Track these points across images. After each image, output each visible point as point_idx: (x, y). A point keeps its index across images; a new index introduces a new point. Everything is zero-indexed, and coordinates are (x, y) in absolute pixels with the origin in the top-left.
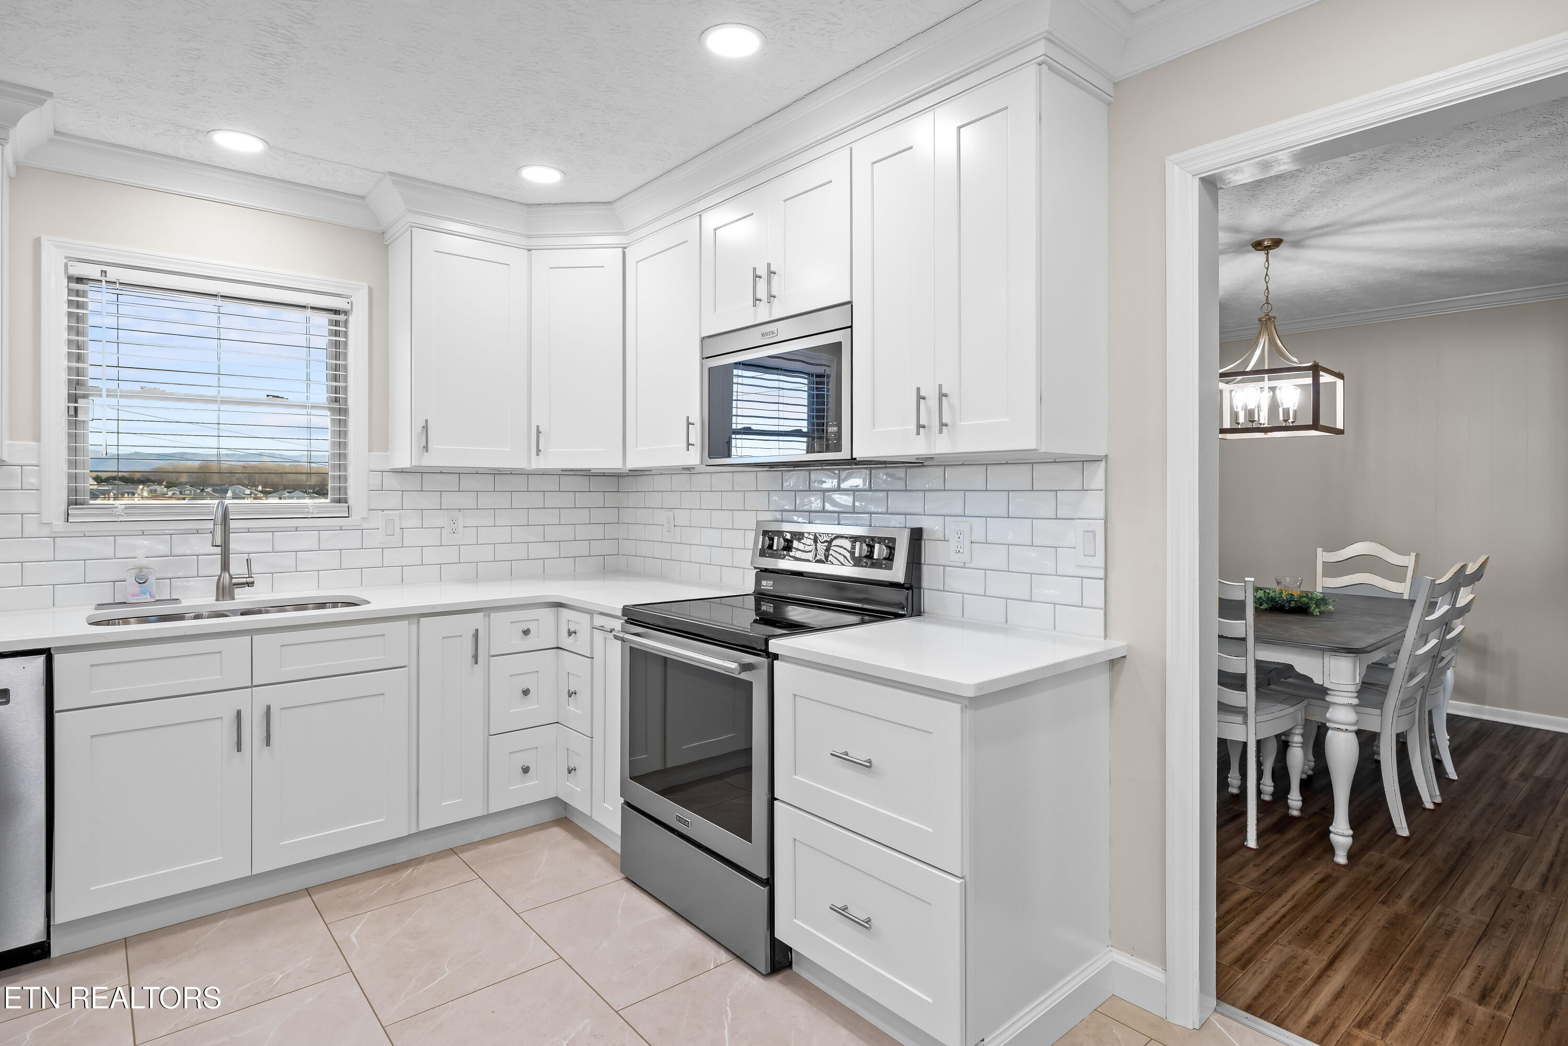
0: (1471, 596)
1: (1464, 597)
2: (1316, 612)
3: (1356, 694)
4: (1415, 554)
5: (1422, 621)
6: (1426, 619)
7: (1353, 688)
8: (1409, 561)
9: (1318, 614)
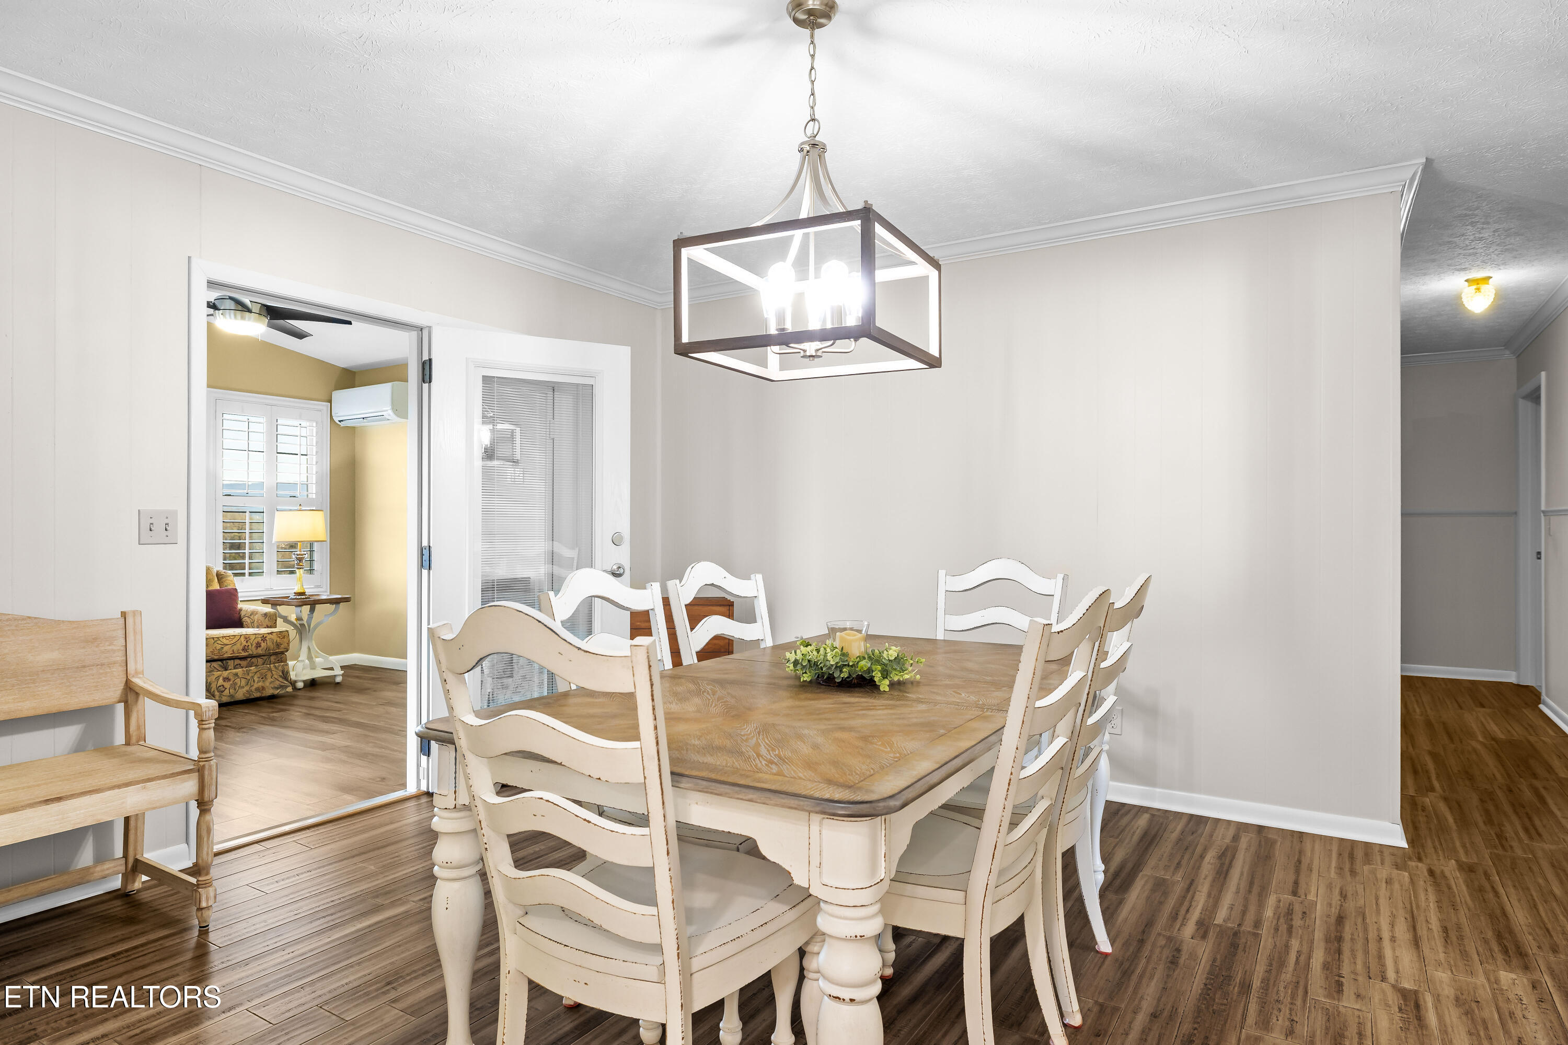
0: (1126, 645)
1: (1117, 644)
2: (884, 685)
3: (876, 908)
4: (1062, 576)
5: (1030, 709)
6: (1039, 704)
7: (865, 897)
8: (1053, 586)
9: (887, 689)
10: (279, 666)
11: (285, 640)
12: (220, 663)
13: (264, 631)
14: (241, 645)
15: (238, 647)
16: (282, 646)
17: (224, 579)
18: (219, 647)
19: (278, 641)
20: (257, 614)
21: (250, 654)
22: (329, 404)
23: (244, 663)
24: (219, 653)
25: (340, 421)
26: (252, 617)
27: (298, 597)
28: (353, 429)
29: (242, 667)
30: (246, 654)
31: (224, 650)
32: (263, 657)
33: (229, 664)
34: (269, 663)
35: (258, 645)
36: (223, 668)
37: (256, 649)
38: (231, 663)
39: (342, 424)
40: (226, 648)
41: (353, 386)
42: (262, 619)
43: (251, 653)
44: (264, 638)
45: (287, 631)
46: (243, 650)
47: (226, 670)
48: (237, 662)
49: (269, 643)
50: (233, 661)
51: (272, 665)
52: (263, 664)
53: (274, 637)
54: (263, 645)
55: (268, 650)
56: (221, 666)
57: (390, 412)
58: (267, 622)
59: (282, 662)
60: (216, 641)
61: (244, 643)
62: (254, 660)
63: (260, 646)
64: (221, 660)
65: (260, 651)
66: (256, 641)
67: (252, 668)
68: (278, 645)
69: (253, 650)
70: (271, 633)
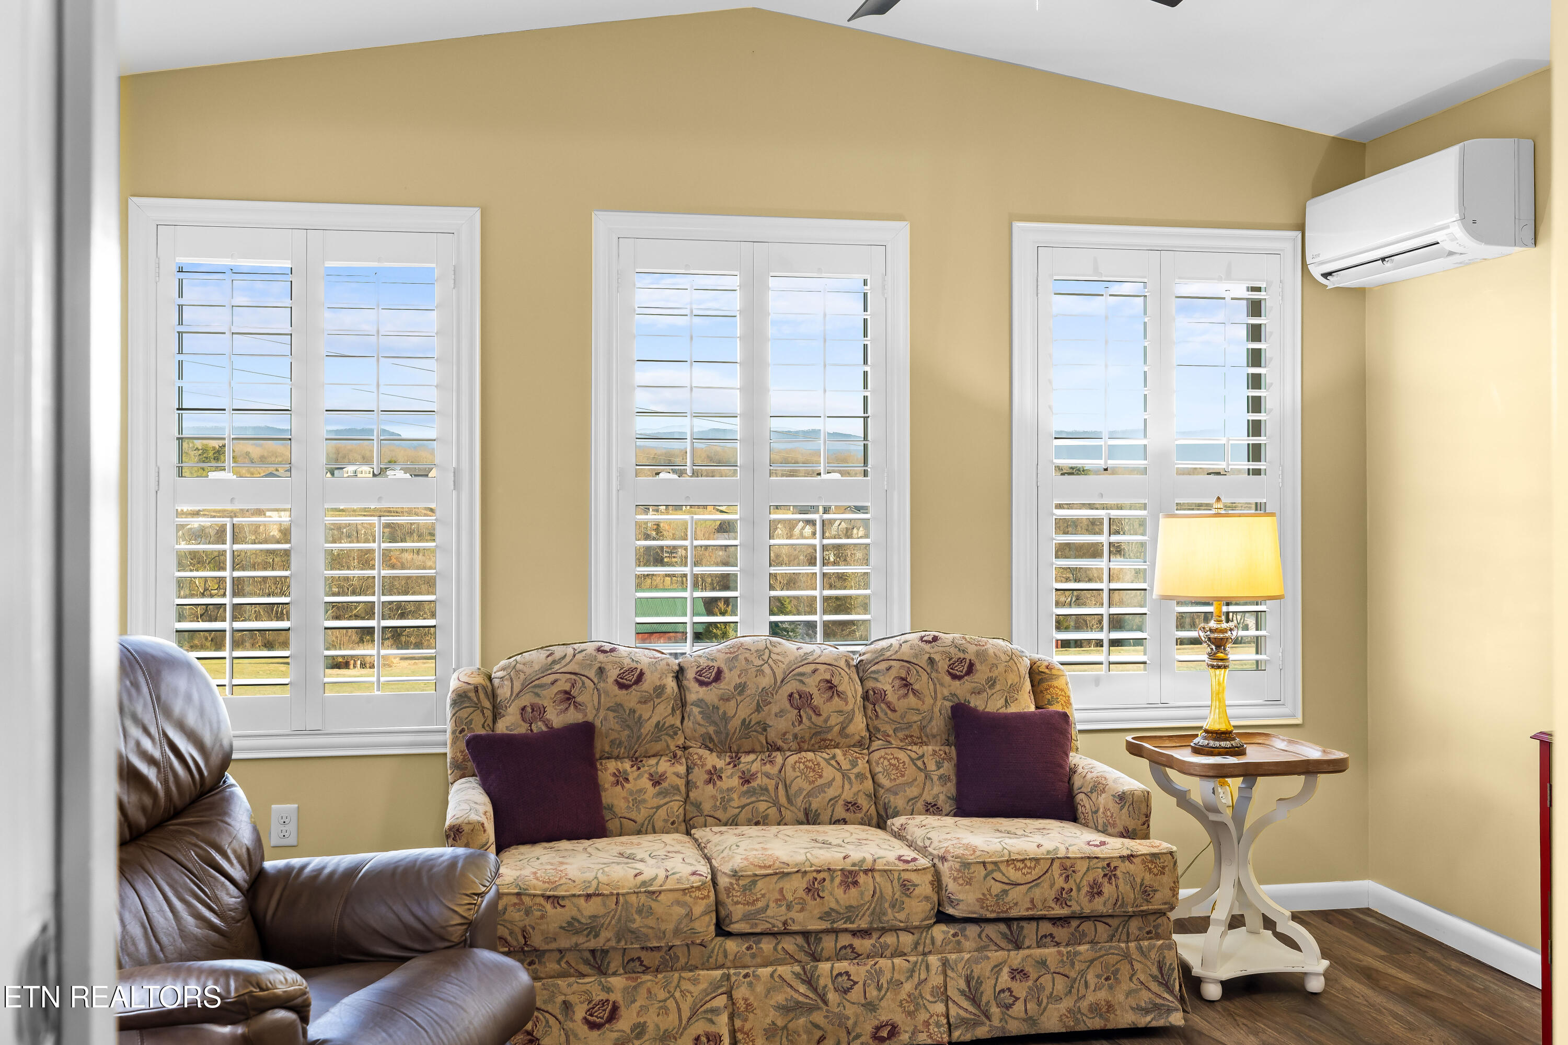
10: (1151, 948)
11: (1166, 879)
12: (1003, 927)
13: (1116, 846)
14: (1052, 885)
15: (1044, 893)
16: (1158, 896)
17: (1045, 685)
18: (997, 888)
19: (1146, 883)
20: (1103, 791)
21: (1073, 912)
22: (1299, 234)
23: (1061, 933)
24: (997, 904)
25: (1326, 275)
26: (1094, 796)
27: (1212, 743)
28: (1359, 293)
29: (1058, 944)
30: (1065, 912)
31: (1008, 899)
32: (1109, 921)
33: (1025, 932)
34: (1124, 937)
35: (1095, 891)
36: (1010, 941)
37: (1090, 901)
38: (1029, 929)
39: (1331, 283)
40: (1015, 894)
41: (1361, 176)
42: (1114, 807)
43: (1076, 908)
44: (1110, 869)
45: (1171, 853)
46: (1057, 900)
47: (1018, 947)
48: (1046, 927)
49: (1124, 888)
50: (1034, 924)
51: (1132, 945)
52: (1111, 939)
53: (1135, 868)
54: (1108, 889)
55: (1122, 905)
56: (1004, 936)
57: (1457, 230)
58: (1124, 819)
59: (1158, 937)
60: (992, 871)
61: (1060, 882)
62: (1087, 926)
63: (1100, 893)
64: (1008, 921)
65: (1099, 906)
66: (1090, 878)
67: (1082, 948)
68: (1147, 892)
69: (1081, 903)
70: (1130, 857)
